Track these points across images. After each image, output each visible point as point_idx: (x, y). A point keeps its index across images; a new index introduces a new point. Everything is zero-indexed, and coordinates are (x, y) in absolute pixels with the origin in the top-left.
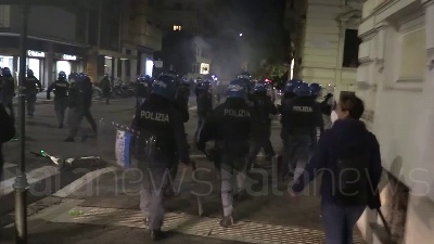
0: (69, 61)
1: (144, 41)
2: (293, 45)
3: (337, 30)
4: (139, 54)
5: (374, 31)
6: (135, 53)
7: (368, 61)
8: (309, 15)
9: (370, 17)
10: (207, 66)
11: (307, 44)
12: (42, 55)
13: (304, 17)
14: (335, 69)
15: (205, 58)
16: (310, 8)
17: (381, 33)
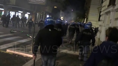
0: (28, 14)
1: (47, 10)
2: (86, 14)
3: (98, 11)
4: (46, 13)
5: (103, 15)
6: (44, 13)
7: (102, 20)
8: (91, 7)
9: (103, 11)
10: (63, 18)
11: (90, 14)
12: (22, 12)
13: (90, 7)
14: (96, 21)
15: (62, 16)
16: (91, 5)
17: (104, 15)
